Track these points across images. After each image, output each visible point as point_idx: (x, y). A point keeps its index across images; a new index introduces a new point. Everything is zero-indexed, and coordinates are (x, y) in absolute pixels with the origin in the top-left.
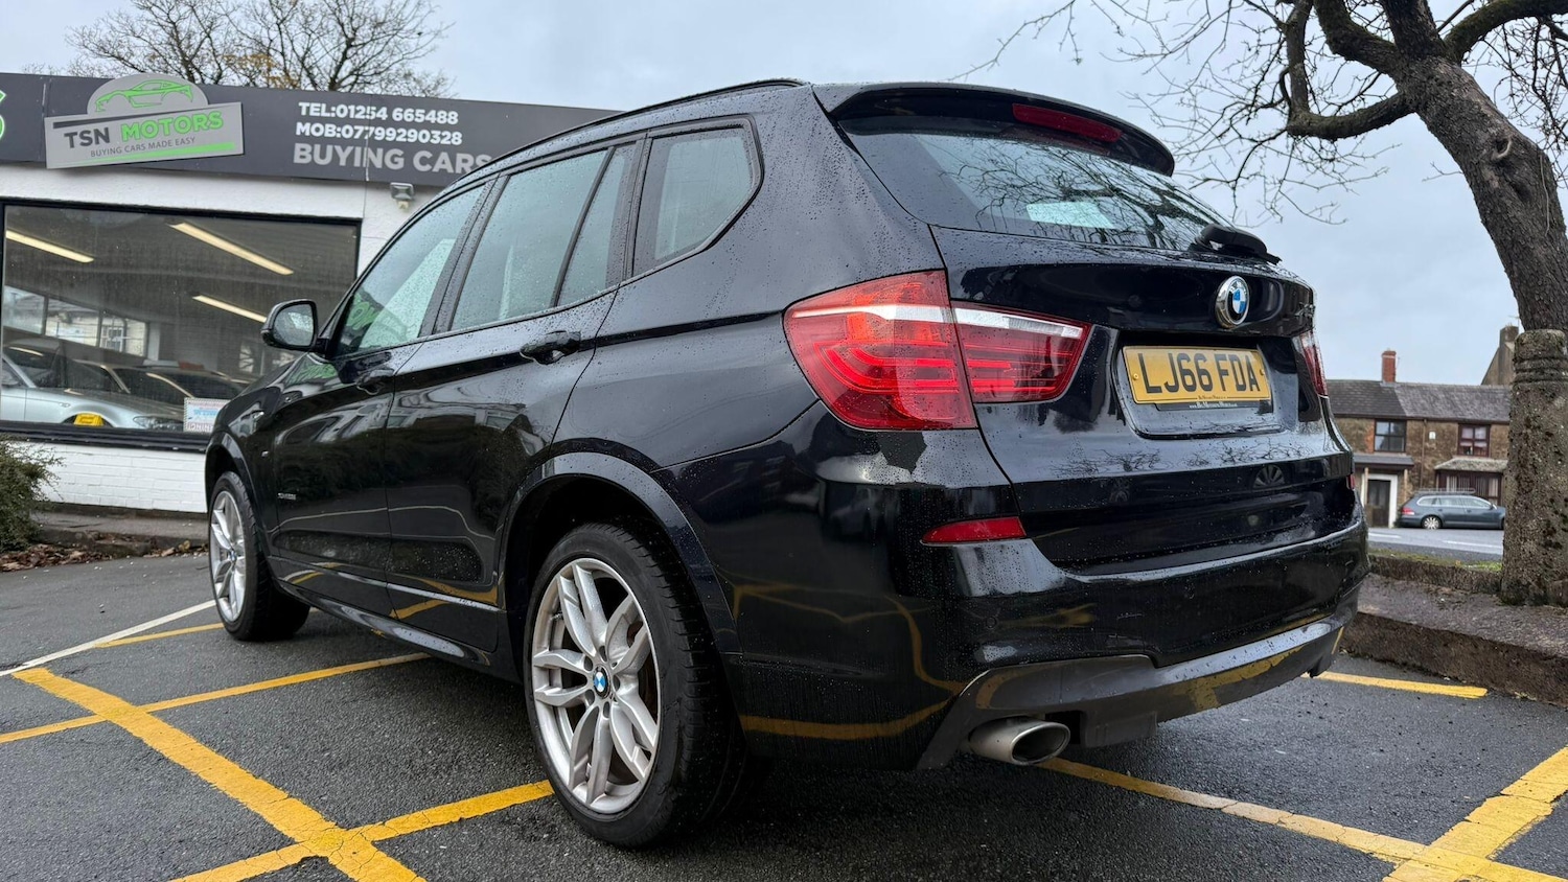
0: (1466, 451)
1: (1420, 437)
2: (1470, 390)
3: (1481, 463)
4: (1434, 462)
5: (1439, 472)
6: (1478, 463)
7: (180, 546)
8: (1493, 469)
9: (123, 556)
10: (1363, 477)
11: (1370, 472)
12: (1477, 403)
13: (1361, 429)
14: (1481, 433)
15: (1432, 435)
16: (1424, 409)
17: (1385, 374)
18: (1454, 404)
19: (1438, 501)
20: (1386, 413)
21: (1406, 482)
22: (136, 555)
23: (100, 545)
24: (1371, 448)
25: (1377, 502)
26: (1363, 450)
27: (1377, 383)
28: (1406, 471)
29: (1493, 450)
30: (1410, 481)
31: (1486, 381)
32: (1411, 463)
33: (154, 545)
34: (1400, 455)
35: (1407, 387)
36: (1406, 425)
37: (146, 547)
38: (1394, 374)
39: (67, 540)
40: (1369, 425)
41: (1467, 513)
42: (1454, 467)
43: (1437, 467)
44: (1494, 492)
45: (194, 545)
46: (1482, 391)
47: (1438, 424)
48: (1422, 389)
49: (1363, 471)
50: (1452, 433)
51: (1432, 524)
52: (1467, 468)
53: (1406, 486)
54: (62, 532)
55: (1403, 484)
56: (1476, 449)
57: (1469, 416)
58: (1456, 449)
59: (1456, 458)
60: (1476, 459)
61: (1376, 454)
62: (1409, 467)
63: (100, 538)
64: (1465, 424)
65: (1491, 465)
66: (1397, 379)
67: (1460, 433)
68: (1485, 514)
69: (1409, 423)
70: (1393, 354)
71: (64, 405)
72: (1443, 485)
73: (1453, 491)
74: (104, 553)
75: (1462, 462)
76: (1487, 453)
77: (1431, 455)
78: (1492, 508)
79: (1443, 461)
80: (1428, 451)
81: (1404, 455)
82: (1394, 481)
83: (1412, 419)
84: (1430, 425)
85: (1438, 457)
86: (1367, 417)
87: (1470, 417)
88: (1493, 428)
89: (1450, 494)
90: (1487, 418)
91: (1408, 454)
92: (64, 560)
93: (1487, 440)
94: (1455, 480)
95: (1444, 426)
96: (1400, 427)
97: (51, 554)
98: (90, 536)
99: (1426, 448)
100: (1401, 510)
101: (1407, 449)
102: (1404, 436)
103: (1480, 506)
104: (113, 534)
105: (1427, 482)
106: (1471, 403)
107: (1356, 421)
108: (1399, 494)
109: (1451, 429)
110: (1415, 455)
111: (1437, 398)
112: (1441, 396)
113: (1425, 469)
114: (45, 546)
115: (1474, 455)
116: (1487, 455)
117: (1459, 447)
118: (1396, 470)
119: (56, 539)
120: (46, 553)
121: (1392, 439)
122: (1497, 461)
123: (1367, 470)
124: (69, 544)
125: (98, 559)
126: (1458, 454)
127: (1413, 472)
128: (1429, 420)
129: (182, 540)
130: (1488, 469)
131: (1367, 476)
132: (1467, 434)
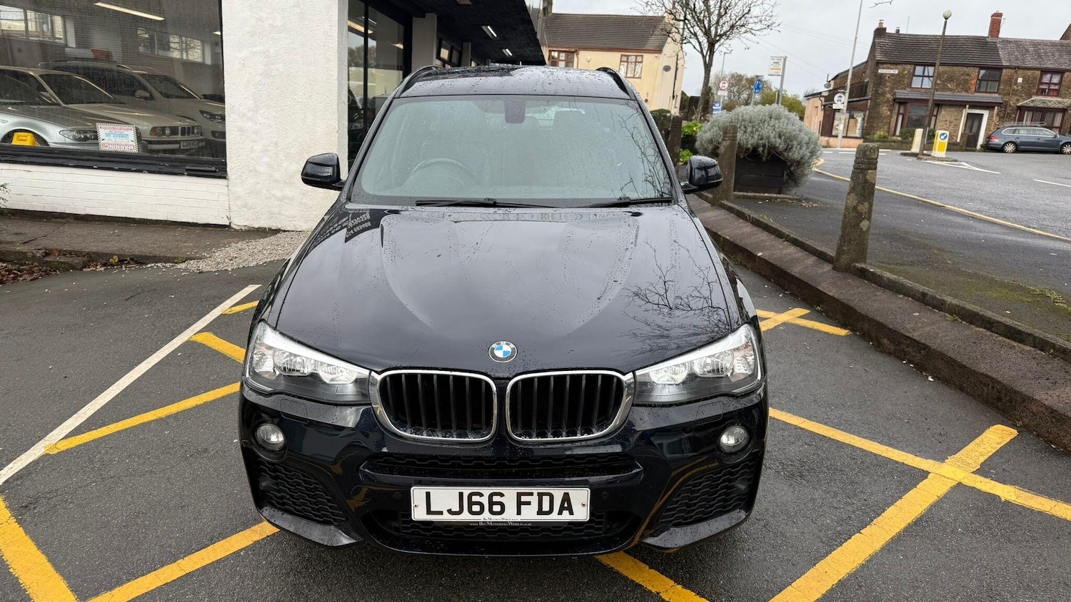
0: (1042, 92)
1: (1011, 81)
2: (1053, 44)
3: (1053, 101)
4: (1018, 100)
5: (1022, 109)
6: (1050, 102)
7: (111, 260)
8: (1061, 106)
9: (67, 270)
10: (964, 110)
11: (969, 108)
12: (1057, 54)
13: (968, 75)
14: (1056, 79)
15: (1020, 80)
16: (1017, 60)
17: (991, 32)
18: (1040, 56)
19: (1017, 132)
20: (989, 63)
21: (995, 115)
22: (77, 269)
23: (47, 262)
24: (973, 89)
25: (971, 131)
26: (966, 91)
27: (984, 38)
28: (996, 107)
29: (1063, 91)
30: (998, 115)
31: (1065, 37)
32: (1001, 101)
33: (91, 258)
34: (993, 95)
35: (1007, 42)
36: (1002, 72)
37: (84, 262)
38: (999, 32)
39: (21, 258)
40: (974, 72)
41: (1036, 140)
42: (1032, 105)
43: (1019, 104)
44: (1057, 123)
45: (122, 258)
46: (1062, 45)
47: (1026, 71)
48: (1018, 43)
49: (965, 107)
50: (1035, 78)
51: (1010, 148)
52: (1042, 106)
53: (994, 118)
54: (15, 252)
55: (992, 117)
56: (1050, 90)
57: (1049, 65)
58: (1035, 91)
59: (1034, 98)
60: (1049, 98)
61: (976, 94)
62: (999, 104)
63: (47, 254)
64: (1045, 71)
65: (1059, 103)
66: (1000, 36)
67: (1041, 78)
68: (1051, 141)
69: (1004, 71)
70: (1000, 15)
71: (3, 122)
72: (1021, 119)
73: (1029, 123)
74: (51, 268)
75: (1038, 100)
76: (1057, 93)
77: (1016, 95)
78: (1056, 136)
79: (1025, 100)
80: (1015, 92)
81: (997, 95)
82: (986, 113)
83: (1007, 67)
84: (1020, 72)
85: (1021, 96)
86: (974, 66)
87: (1051, 66)
88: (1066, 74)
89: (1027, 126)
90: (1063, 67)
91: (1000, 94)
92: (21, 276)
93: (1060, 84)
94: (1031, 113)
95: (1030, 73)
96: (998, 73)
97: (10, 271)
98: (38, 255)
99: (1013, 90)
100: (989, 138)
101: (1000, 91)
102: (999, 81)
103: (1048, 134)
104: (56, 250)
105: (1010, 116)
106: (1053, 55)
107: (965, 69)
108: (988, 124)
109: (1035, 75)
110: (1004, 95)
111: (1027, 51)
112: (1031, 49)
113: (1010, 105)
114: (5, 265)
115: (1048, 95)
116: (1057, 96)
117: (1039, 89)
118: (989, 106)
119: (12, 257)
120: (6, 271)
121: (990, 83)
122: (1065, 100)
123: (968, 106)
124: (23, 261)
125: (47, 274)
126: (1037, 94)
127: (1001, 108)
128: (1019, 68)
129: (111, 255)
130: (1056, 106)
131: (966, 111)
132: (1046, 78)
